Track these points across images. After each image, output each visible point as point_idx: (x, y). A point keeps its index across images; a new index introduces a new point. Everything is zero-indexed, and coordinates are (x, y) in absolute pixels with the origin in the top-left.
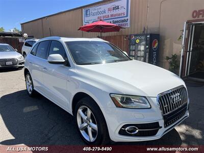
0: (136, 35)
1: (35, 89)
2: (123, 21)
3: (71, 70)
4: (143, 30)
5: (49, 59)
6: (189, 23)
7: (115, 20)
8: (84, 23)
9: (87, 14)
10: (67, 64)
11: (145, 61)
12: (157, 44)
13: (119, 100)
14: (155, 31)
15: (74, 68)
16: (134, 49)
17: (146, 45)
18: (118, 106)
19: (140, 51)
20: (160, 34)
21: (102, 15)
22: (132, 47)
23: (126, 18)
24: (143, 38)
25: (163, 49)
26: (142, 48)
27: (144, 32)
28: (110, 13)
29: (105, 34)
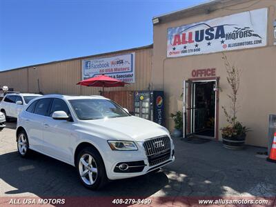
0: (140, 92)
1: (31, 147)
2: (128, 76)
3: (75, 125)
4: (148, 86)
5: (53, 116)
6: (189, 81)
7: (119, 74)
8: (83, 76)
9: (87, 66)
10: (70, 120)
11: (149, 119)
12: (161, 101)
13: (114, 145)
14: (159, 88)
15: (77, 122)
16: (138, 105)
17: (150, 101)
18: (113, 149)
19: (145, 108)
20: (165, 91)
21: (105, 68)
22: (137, 104)
23: (131, 73)
24: (147, 94)
25: (168, 105)
26: (147, 105)
27: (149, 88)
28: (114, 67)
29: (108, 89)
